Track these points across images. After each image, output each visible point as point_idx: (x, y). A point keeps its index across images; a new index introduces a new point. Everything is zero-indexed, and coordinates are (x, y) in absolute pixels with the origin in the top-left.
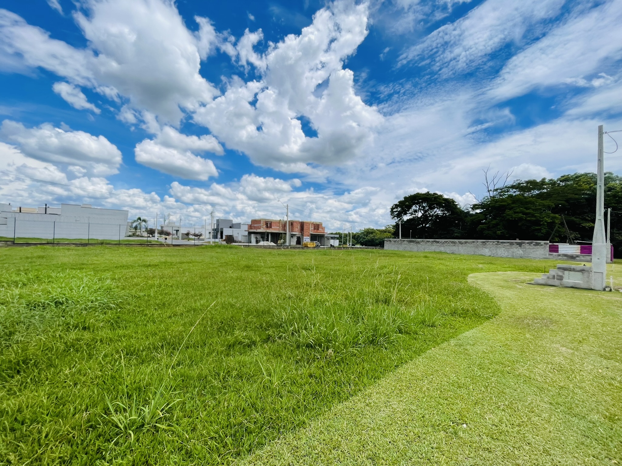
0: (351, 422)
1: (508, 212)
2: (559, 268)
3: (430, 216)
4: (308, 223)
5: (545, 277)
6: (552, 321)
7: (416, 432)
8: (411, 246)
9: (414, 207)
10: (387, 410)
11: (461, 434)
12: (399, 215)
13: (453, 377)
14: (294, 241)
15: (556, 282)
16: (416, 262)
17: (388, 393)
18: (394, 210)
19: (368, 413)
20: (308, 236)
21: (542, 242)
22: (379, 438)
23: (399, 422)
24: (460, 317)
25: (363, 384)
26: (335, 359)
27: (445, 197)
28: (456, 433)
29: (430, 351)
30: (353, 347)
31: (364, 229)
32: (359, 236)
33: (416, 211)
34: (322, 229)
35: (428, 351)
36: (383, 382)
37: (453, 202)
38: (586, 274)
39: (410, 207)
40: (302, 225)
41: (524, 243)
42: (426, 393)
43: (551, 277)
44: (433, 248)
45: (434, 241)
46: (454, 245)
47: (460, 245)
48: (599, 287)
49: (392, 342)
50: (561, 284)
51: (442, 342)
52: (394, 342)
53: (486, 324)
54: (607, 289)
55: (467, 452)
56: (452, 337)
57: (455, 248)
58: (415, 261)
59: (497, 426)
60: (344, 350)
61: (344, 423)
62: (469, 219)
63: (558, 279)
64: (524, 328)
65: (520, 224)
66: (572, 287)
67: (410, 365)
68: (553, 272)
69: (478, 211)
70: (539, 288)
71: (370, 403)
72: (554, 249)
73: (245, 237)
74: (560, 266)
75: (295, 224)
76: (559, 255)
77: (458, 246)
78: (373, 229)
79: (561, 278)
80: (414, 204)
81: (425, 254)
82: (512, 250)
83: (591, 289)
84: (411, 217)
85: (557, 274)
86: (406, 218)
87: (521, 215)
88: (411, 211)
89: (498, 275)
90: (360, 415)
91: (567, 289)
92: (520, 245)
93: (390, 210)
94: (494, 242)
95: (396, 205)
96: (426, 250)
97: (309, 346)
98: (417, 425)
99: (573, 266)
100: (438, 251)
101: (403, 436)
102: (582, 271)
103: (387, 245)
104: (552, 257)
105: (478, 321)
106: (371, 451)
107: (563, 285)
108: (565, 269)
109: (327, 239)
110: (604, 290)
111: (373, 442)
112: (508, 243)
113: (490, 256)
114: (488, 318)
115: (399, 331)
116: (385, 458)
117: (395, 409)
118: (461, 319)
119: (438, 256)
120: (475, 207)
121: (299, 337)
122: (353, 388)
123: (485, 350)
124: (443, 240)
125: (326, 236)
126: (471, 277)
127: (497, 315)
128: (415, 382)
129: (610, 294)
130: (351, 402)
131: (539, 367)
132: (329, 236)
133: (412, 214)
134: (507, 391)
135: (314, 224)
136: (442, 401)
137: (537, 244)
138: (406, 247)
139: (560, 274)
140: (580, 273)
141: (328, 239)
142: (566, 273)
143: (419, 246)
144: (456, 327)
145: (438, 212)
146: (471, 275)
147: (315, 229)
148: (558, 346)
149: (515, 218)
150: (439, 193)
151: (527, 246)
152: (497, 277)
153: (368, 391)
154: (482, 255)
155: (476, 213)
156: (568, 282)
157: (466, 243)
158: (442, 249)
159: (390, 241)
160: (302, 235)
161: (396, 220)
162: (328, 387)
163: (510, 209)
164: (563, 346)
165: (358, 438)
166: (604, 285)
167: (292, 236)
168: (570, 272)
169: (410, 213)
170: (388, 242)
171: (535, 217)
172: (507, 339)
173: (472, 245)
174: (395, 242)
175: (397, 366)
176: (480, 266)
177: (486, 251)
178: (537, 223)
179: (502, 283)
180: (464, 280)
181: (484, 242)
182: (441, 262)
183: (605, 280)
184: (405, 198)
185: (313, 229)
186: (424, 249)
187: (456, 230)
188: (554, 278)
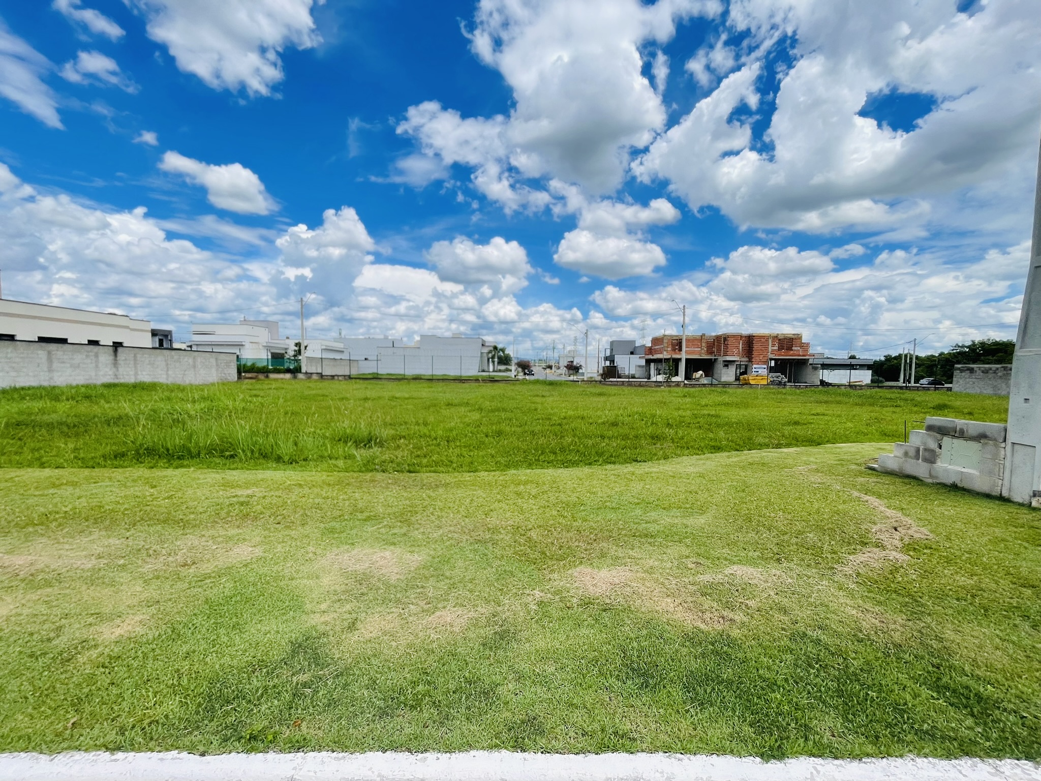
2: (930, 428)
4: (764, 339)
5: (899, 453)
14: (728, 375)
20: (766, 363)
34: (801, 347)
38: (990, 448)
40: (749, 342)
43: (912, 453)
48: (1022, 491)
50: (931, 476)
63: (926, 460)
68: (917, 438)
73: (641, 369)
74: (931, 423)
75: (730, 341)
79: (931, 457)
85: (925, 444)
99: (962, 423)
102: (981, 437)
103: (961, 381)
107: (937, 477)
108: (942, 431)
109: (813, 368)
125: (811, 361)
132: (816, 361)
135: (780, 340)
139: (933, 445)
140: (976, 445)
141: (815, 369)
142: (946, 441)
147: (780, 348)
156: (946, 470)
160: (750, 361)
167: (727, 364)
168: (955, 441)
185: (776, 348)
188: (917, 457)
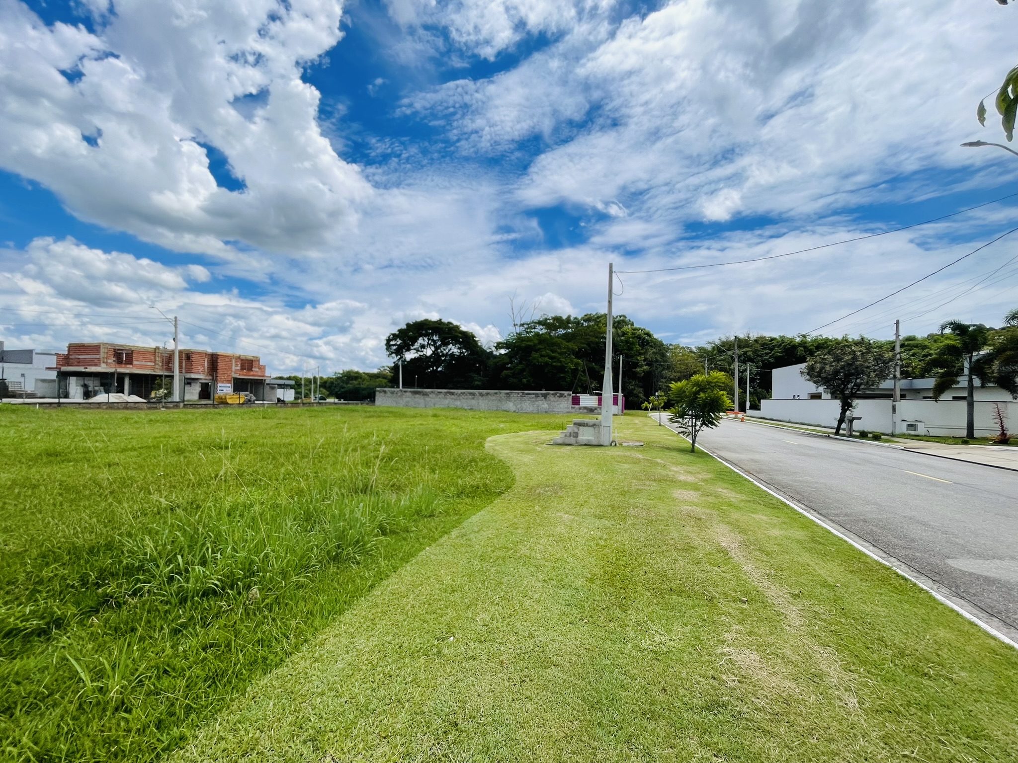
0: (282, 699)
1: (535, 355)
2: (575, 424)
3: (443, 355)
4: (229, 357)
5: (563, 436)
6: (562, 487)
7: (386, 671)
8: (416, 400)
9: (421, 341)
10: (348, 658)
11: (445, 651)
12: (399, 351)
13: (448, 580)
14: (193, 393)
15: (572, 440)
16: (421, 424)
17: (353, 631)
18: (392, 343)
19: (315, 673)
20: (228, 382)
21: (566, 393)
22: (330, 702)
23: (364, 668)
24: (468, 497)
25: (312, 630)
26: (263, 602)
27: (463, 328)
28: (439, 652)
29: (423, 553)
30: (300, 574)
31: (341, 372)
32: (332, 383)
33: (423, 346)
34: (260, 368)
35: (421, 553)
36: (347, 616)
37: (473, 336)
38: (597, 429)
39: (414, 340)
40: (214, 359)
41: (548, 394)
42: (410, 613)
43: (568, 434)
44: (447, 402)
45: (448, 392)
46: (473, 399)
47: (480, 397)
48: (607, 443)
49: (369, 551)
50: (576, 443)
51: (441, 537)
52: (372, 550)
53: (497, 501)
54: (613, 444)
55: (448, 671)
56: (454, 527)
57: (474, 402)
58: (420, 422)
59: (487, 626)
60: (281, 583)
61: (269, 704)
62: (491, 362)
63: (574, 437)
64: (535, 499)
65: (546, 371)
66: (586, 445)
67: (394, 578)
68: (570, 428)
69: (503, 351)
70: (556, 449)
71: (321, 656)
72: (576, 401)
74: (577, 422)
75: (195, 358)
76: (580, 408)
77: (478, 399)
78: (357, 373)
79: (576, 435)
80: (421, 335)
81: (435, 412)
82: (537, 403)
83: (601, 446)
84: (417, 355)
85: (574, 430)
86: (409, 356)
87: (546, 359)
88: (417, 345)
89: (519, 436)
90: (302, 681)
91: (580, 448)
92: (545, 396)
93: (385, 342)
94: (518, 393)
95: (394, 335)
96: (437, 406)
97: (207, 593)
98: (390, 660)
99: (586, 420)
100: (453, 406)
101: (368, 685)
102: (594, 425)
103: (380, 399)
104: (573, 410)
105: (489, 499)
106: (313, 728)
107: (579, 443)
108: (581, 425)
109: (270, 387)
110: (611, 445)
111: (318, 713)
112: (533, 394)
113: (515, 411)
114: (500, 494)
115: (382, 531)
116: (334, 728)
117: (362, 650)
118: (468, 501)
119: (452, 413)
120: (499, 346)
121: (187, 581)
122: (293, 641)
123: (490, 536)
124: (460, 391)
125: (268, 382)
126: (490, 442)
127: (510, 487)
128: (396, 602)
129: (615, 449)
130: (287, 666)
131: (541, 542)
132: (274, 382)
133: (418, 351)
134: (505, 580)
135: (242, 360)
136: (428, 617)
137: (562, 396)
138: (408, 402)
139: (576, 430)
140: (592, 429)
141: (273, 388)
142: (581, 428)
143: (428, 399)
144: (461, 512)
145: (454, 349)
146: (489, 439)
147: (243, 368)
148: (562, 514)
149: (541, 362)
150: (455, 323)
151: (551, 398)
152: (518, 439)
153: (321, 637)
154: (506, 411)
155: (500, 354)
156: (582, 439)
157: (488, 394)
158: (458, 403)
159: (385, 392)
160: (214, 380)
161: (395, 358)
162: (244, 655)
163: (537, 351)
164: (566, 513)
165: (291, 719)
166: (611, 440)
167: (188, 382)
168: (585, 428)
169: (415, 349)
170: (382, 394)
171: (561, 362)
172: (515, 517)
173: (494, 398)
174: (392, 393)
175: (372, 587)
176: (502, 425)
177: (510, 406)
178: (562, 369)
179: (522, 447)
180: (481, 445)
181: (508, 394)
182: (455, 421)
183: (612, 435)
184: (408, 325)
185: (239, 368)
186: (434, 405)
187: (476, 377)
188: (570, 436)
